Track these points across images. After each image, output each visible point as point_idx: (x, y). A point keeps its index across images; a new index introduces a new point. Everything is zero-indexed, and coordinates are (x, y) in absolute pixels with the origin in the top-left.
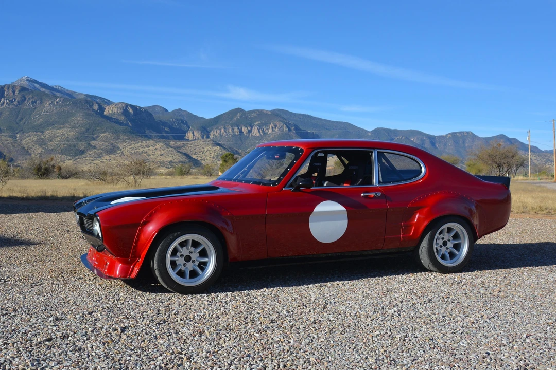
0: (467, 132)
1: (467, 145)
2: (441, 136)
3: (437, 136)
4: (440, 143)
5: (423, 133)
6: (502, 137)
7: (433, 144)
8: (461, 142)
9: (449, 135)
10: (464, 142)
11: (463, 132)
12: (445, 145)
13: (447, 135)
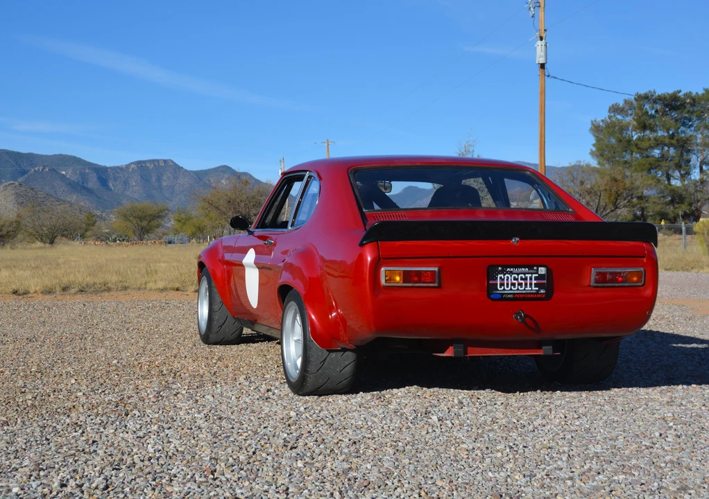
0: (165, 161)
1: (164, 184)
2: (118, 167)
3: (110, 168)
4: (115, 180)
5: (85, 162)
6: (225, 169)
7: (103, 181)
8: (154, 179)
9: (133, 166)
10: (159, 180)
11: (158, 161)
12: (126, 183)
13: (128, 166)
